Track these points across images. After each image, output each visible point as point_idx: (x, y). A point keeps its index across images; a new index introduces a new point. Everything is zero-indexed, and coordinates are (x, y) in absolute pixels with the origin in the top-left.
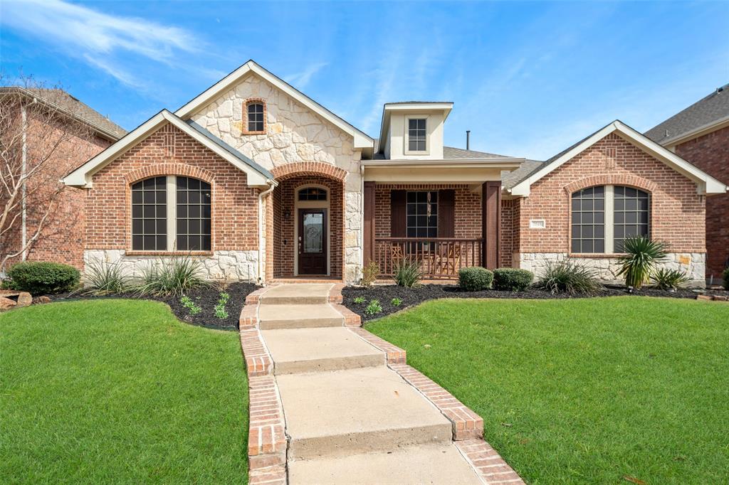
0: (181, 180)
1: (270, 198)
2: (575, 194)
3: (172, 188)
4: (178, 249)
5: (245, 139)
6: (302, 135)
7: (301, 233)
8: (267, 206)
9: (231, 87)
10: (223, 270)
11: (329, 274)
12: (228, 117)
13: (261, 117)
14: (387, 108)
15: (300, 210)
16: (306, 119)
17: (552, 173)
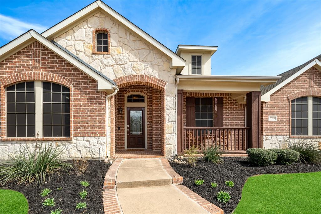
0: (46, 85)
1: (113, 99)
2: (293, 101)
3: (39, 91)
4: (44, 136)
5: (95, 57)
6: (136, 56)
7: (129, 123)
8: (111, 105)
9: (84, 19)
10: (80, 151)
11: (146, 148)
12: (82, 41)
13: (106, 42)
14: (180, 48)
15: (127, 108)
16: (138, 45)
17: (281, 88)
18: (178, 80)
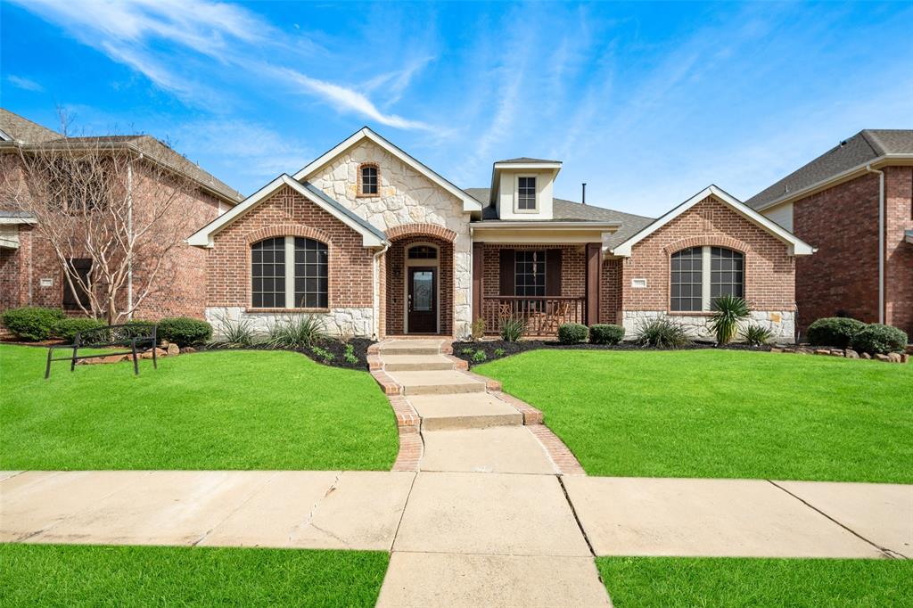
0: (299, 241)
1: (384, 258)
2: (674, 255)
3: (290, 248)
4: (296, 306)
5: (359, 201)
6: (414, 198)
7: (411, 291)
8: (380, 265)
9: (347, 152)
10: (339, 326)
11: (439, 332)
12: (344, 180)
13: (375, 180)
14: (497, 166)
15: (409, 268)
16: (418, 182)
17: (652, 234)
18: (472, 230)
